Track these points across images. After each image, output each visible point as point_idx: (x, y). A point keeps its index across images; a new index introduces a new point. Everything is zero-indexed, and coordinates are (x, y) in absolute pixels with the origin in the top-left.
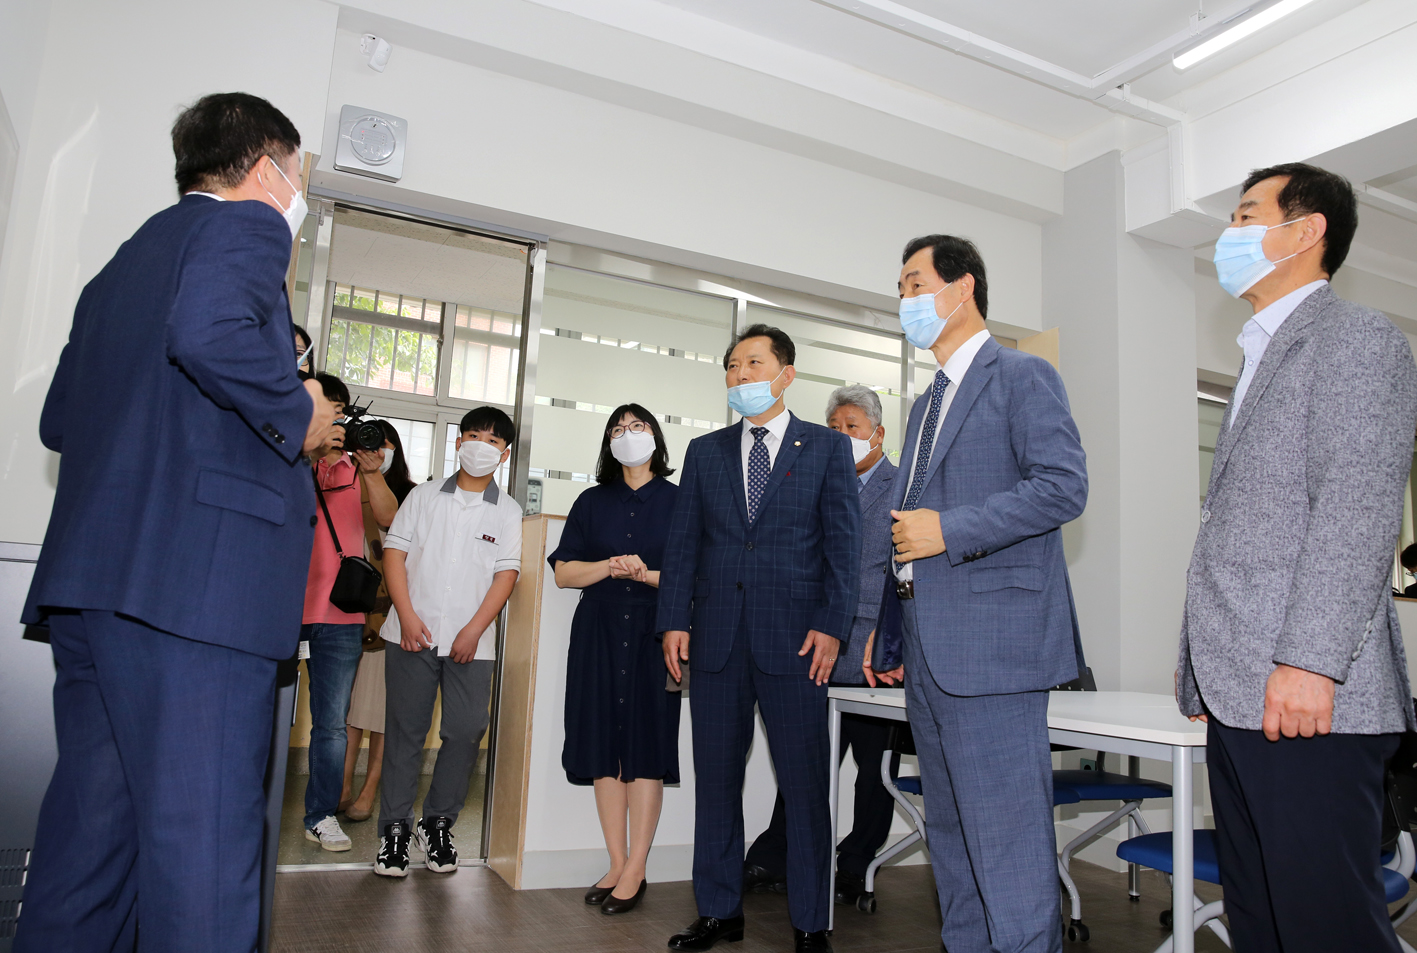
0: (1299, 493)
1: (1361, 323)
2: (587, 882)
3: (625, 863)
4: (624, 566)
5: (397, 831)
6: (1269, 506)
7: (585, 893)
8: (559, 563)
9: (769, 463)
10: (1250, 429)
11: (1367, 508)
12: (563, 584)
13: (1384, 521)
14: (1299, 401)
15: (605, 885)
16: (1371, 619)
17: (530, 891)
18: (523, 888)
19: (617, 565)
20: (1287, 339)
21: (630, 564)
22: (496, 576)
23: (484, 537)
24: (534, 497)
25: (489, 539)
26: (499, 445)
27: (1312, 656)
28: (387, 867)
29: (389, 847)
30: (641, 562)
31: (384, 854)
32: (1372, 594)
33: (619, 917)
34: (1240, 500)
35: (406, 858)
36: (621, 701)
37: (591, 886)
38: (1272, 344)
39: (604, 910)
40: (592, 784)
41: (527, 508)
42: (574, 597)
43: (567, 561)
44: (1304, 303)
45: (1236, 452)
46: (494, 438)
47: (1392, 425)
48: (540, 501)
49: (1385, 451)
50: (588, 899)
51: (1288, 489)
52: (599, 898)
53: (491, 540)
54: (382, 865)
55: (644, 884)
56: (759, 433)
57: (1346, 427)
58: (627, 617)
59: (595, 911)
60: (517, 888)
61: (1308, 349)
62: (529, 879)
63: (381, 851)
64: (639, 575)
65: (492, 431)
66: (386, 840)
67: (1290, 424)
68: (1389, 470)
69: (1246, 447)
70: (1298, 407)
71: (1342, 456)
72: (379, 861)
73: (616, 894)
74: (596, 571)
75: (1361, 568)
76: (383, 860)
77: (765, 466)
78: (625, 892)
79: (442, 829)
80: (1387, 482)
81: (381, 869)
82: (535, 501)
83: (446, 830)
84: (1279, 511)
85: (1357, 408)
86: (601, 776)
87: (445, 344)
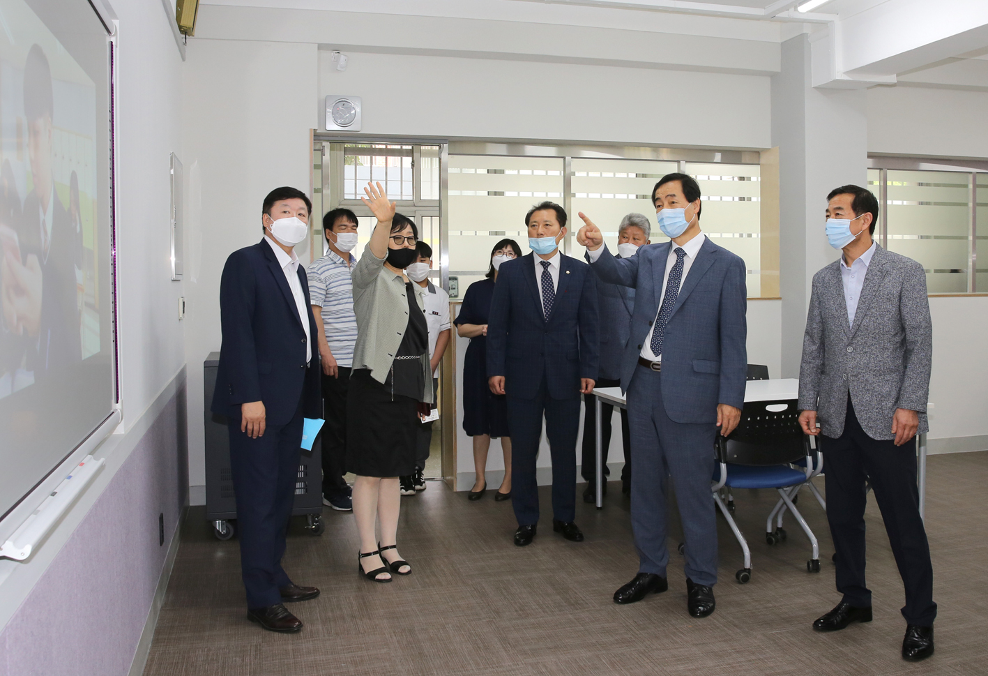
8: (459, 325)
9: (554, 291)
12: (462, 334)
18: (457, 489)
22: (441, 333)
23: (433, 313)
24: (454, 287)
41: (450, 293)
48: (457, 289)
53: (436, 314)
56: (545, 265)
60: (455, 490)
62: (459, 485)
74: (479, 330)
77: (552, 293)
82: (454, 289)
87: (415, 165)
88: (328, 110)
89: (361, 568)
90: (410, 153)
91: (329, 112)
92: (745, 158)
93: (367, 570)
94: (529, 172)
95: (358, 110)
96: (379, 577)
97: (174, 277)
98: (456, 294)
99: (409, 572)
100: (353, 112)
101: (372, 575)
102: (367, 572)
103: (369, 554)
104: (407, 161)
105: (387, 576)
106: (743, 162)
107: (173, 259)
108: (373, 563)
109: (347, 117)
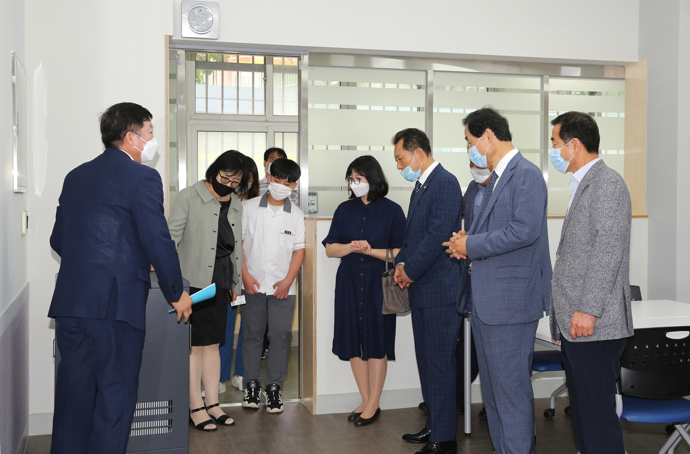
0: (589, 247)
1: (606, 180)
2: (349, 410)
3: (369, 398)
4: (358, 245)
5: (253, 385)
6: (579, 253)
7: (348, 415)
8: (327, 245)
10: (571, 221)
11: (608, 252)
12: (330, 255)
13: (614, 257)
14: (587, 211)
15: (358, 412)
16: (611, 293)
17: (321, 415)
18: (317, 414)
19: (355, 245)
20: (584, 184)
21: (361, 245)
22: (294, 252)
23: (285, 232)
24: (313, 202)
25: (288, 233)
26: (290, 186)
27: (588, 308)
28: (249, 403)
29: (250, 394)
30: (368, 244)
31: (247, 397)
32: (610, 284)
33: (363, 427)
34: (569, 251)
35: (258, 399)
36: (361, 318)
37: (352, 412)
38: (580, 186)
39: (356, 424)
40: (349, 360)
42: (337, 262)
43: (331, 243)
44: (591, 169)
45: (567, 231)
46: (287, 183)
47: (618, 219)
48: (317, 204)
49: (615, 230)
50: (349, 418)
51: (585, 246)
52: (355, 418)
53: (289, 233)
54: (247, 402)
55: (378, 411)
57: (601, 221)
58: (362, 275)
59: (352, 424)
60: (314, 414)
61: (590, 189)
62: (320, 409)
63: (246, 396)
64: (367, 251)
65: (287, 180)
66: (248, 390)
67: (584, 220)
68: (616, 237)
69: (570, 229)
70: (586, 213)
71: (601, 232)
72: (245, 400)
73: (362, 416)
74: (346, 249)
75: (606, 275)
76: (247, 400)
78: (367, 415)
79: (274, 391)
80: (615, 241)
81: (246, 404)
82: (314, 204)
83: (277, 392)
84: (583, 255)
85: (605, 214)
86: (353, 356)
87: (268, 81)
88: (184, 16)
89: (191, 422)
90: (262, 68)
91: (185, 18)
92: (609, 73)
93: (197, 422)
94: (394, 86)
95: (216, 17)
96: (207, 427)
97: (16, 188)
98: (315, 209)
99: (233, 424)
100: (210, 19)
101: (201, 427)
102: (196, 424)
103: (198, 410)
104: (259, 76)
105: (213, 426)
106: (605, 76)
107: (15, 173)
108: (200, 417)
109: (204, 25)
